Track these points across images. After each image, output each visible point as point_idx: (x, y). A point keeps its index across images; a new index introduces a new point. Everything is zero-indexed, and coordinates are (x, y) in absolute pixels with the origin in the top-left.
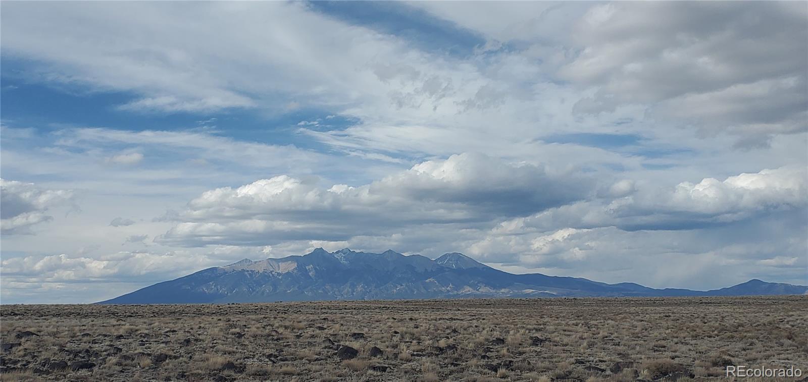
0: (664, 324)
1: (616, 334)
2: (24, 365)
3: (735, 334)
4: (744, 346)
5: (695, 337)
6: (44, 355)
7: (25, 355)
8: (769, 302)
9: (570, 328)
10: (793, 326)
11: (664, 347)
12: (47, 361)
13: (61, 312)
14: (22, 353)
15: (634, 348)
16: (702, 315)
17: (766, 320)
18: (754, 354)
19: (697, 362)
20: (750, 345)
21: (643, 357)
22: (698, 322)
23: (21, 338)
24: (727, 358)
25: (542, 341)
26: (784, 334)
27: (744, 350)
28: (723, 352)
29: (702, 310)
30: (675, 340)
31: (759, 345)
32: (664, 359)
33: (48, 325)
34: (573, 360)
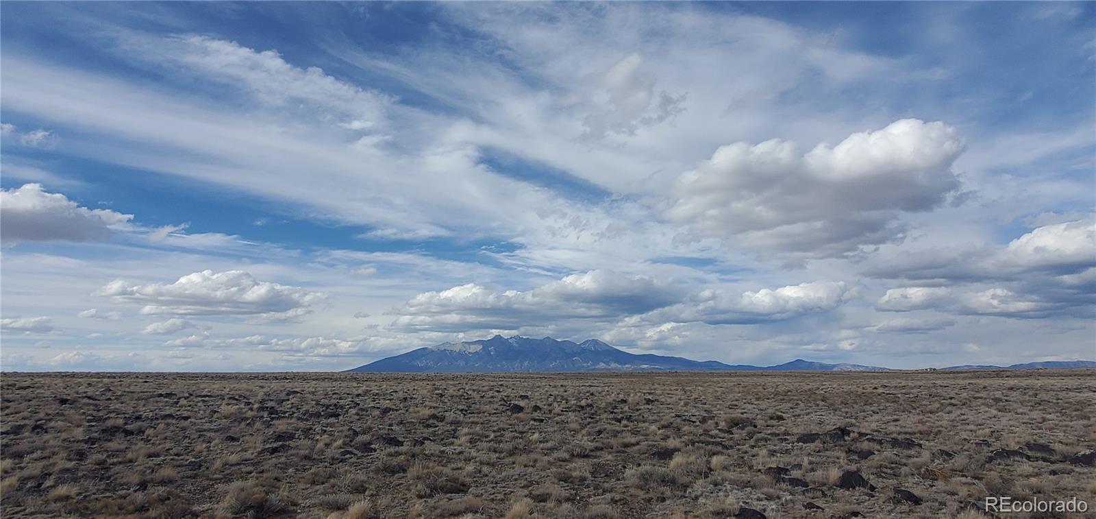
0: (736, 389)
1: (703, 397)
2: (291, 415)
3: (785, 397)
4: (791, 406)
5: (758, 399)
6: (305, 408)
7: (292, 408)
8: (809, 375)
9: (672, 392)
10: (826, 392)
11: (737, 406)
12: (307, 411)
13: (319, 377)
14: (289, 406)
15: (716, 407)
16: (763, 384)
17: (807, 387)
18: (798, 412)
19: (759, 416)
20: (796, 405)
21: (722, 412)
22: (760, 388)
23: (290, 395)
24: (780, 414)
25: (652, 401)
26: (819, 397)
27: (792, 408)
28: (777, 410)
29: (761, 380)
30: (744, 401)
31: (802, 405)
32: (737, 414)
33: (309, 386)
34: (673, 415)
